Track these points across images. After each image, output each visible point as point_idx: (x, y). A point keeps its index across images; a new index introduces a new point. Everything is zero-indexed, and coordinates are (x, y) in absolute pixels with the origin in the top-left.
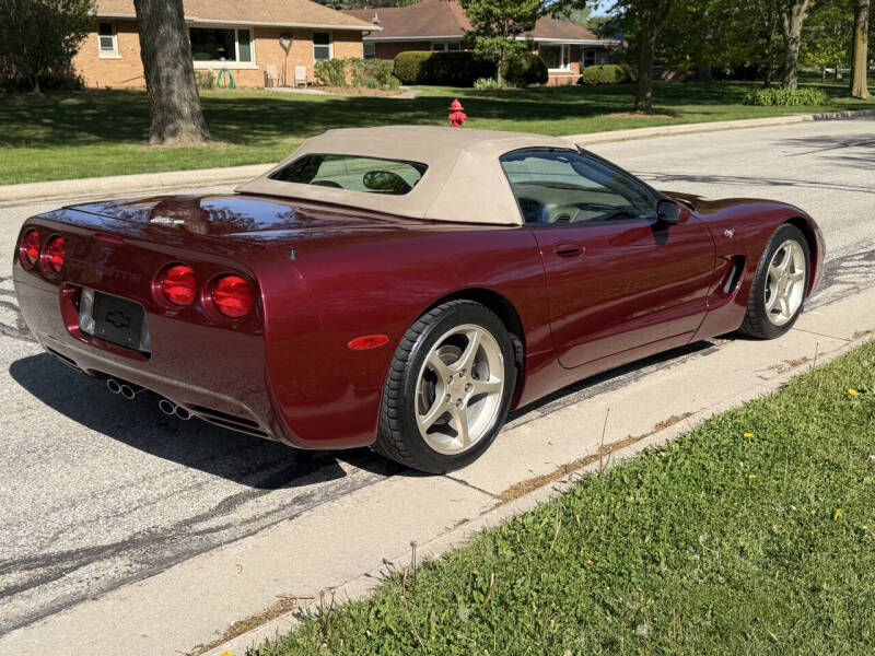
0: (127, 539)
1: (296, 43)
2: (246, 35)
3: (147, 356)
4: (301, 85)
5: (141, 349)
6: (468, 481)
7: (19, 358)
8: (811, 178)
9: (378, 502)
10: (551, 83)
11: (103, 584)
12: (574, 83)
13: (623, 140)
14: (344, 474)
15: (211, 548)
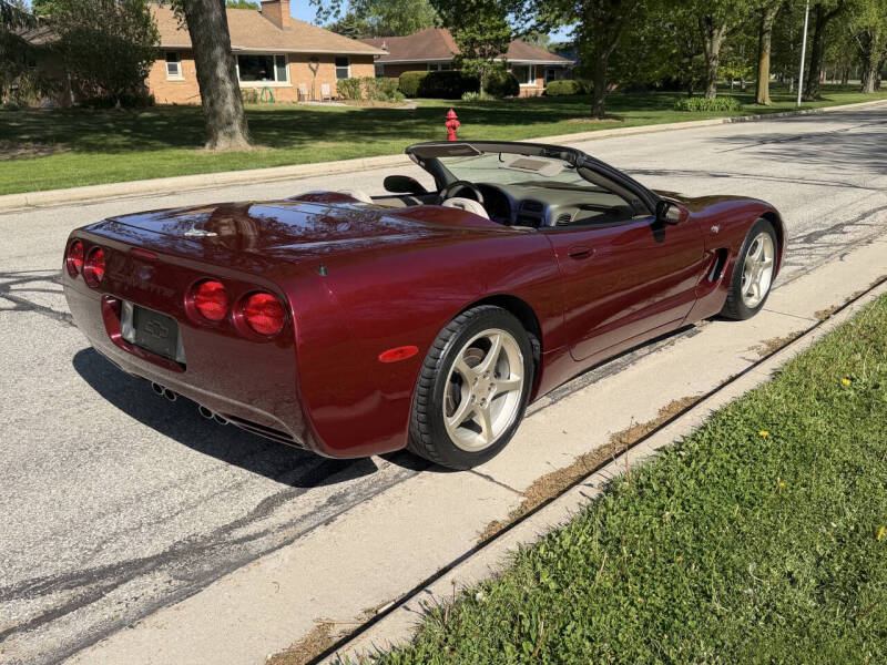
0: (167, 550)
1: (322, 66)
2: (282, 60)
3: (183, 367)
4: (326, 100)
5: (178, 359)
6: (492, 476)
7: (82, 348)
8: (743, 170)
9: (409, 502)
10: (522, 95)
11: (140, 605)
12: (539, 95)
13: (585, 140)
14: (375, 469)
15: (250, 560)
